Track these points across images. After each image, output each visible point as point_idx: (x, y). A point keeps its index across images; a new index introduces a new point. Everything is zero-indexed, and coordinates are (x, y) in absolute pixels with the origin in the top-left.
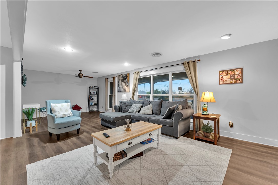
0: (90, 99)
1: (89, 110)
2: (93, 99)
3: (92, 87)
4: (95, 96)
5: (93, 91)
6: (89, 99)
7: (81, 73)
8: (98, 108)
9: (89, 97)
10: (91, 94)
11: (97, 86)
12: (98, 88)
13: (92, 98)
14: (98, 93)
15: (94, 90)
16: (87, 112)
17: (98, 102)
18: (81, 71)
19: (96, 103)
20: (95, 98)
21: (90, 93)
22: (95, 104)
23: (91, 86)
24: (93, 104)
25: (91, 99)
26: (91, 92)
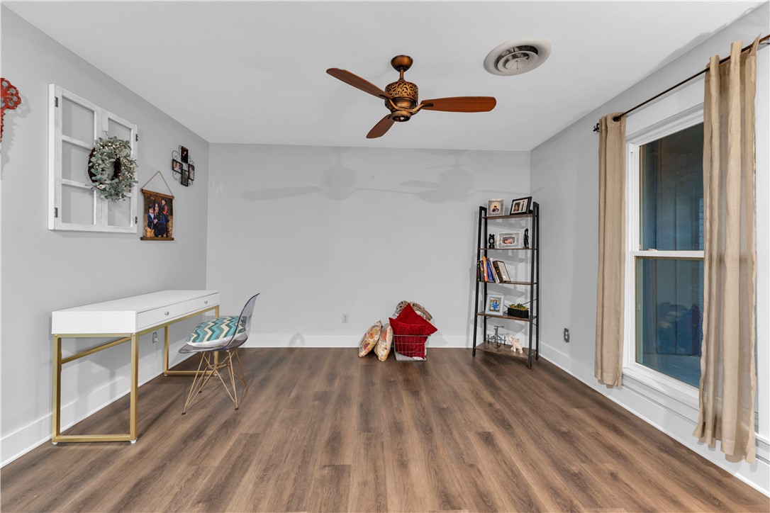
0: (486, 275)
1: (480, 341)
2: (502, 281)
3: (501, 203)
4: (514, 259)
5: (506, 231)
6: (479, 277)
7: (401, 81)
8: (535, 332)
9: (480, 263)
10: (492, 246)
11: (530, 199)
12: (533, 211)
13: (497, 268)
14: (533, 243)
15: (511, 226)
16: (471, 346)
17: (535, 295)
18: (401, 64)
19: (523, 301)
20: (517, 270)
21: (487, 243)
22: (515, 313)
23: (490, 202)
24: (502, 310)
25: (490, 275)
26: (492, 237)
